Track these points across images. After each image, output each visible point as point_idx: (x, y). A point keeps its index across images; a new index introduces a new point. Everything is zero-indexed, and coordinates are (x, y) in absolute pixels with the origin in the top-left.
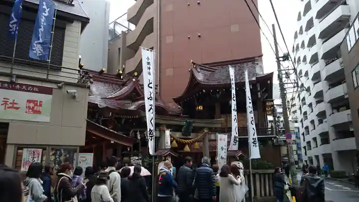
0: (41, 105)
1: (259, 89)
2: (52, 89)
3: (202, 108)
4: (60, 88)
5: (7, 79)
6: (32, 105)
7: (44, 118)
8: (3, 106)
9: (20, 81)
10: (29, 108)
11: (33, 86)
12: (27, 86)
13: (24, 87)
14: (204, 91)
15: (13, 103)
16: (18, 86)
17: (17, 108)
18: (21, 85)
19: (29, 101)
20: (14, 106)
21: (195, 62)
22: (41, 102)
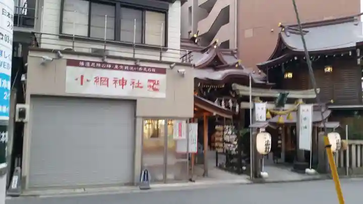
0: (158, 84)
1: (358, 55)
2: (165, 69)
3: (291, 76)
4: (172, 68)
5: (132, 63)
6: (152, 84)
7: (161, 95)
8: (132, 87)
9: (142, 64)
10: (150, 86)
11: (152, 68)
12: (147, 68)
13: (145, 69)
14: (296, 58)
15: (138, 83)
16: (140, 69)
17: (141, 87)
18: (143, 67)
19: (150, 81)
20: (139, 86)
21: (284, 25)
22: (158, 81)
